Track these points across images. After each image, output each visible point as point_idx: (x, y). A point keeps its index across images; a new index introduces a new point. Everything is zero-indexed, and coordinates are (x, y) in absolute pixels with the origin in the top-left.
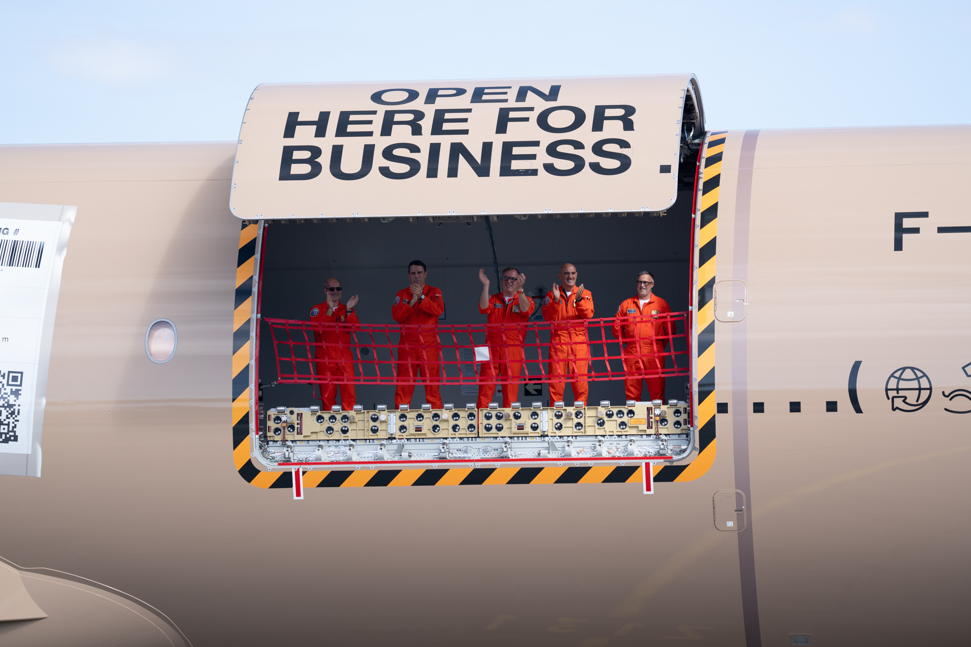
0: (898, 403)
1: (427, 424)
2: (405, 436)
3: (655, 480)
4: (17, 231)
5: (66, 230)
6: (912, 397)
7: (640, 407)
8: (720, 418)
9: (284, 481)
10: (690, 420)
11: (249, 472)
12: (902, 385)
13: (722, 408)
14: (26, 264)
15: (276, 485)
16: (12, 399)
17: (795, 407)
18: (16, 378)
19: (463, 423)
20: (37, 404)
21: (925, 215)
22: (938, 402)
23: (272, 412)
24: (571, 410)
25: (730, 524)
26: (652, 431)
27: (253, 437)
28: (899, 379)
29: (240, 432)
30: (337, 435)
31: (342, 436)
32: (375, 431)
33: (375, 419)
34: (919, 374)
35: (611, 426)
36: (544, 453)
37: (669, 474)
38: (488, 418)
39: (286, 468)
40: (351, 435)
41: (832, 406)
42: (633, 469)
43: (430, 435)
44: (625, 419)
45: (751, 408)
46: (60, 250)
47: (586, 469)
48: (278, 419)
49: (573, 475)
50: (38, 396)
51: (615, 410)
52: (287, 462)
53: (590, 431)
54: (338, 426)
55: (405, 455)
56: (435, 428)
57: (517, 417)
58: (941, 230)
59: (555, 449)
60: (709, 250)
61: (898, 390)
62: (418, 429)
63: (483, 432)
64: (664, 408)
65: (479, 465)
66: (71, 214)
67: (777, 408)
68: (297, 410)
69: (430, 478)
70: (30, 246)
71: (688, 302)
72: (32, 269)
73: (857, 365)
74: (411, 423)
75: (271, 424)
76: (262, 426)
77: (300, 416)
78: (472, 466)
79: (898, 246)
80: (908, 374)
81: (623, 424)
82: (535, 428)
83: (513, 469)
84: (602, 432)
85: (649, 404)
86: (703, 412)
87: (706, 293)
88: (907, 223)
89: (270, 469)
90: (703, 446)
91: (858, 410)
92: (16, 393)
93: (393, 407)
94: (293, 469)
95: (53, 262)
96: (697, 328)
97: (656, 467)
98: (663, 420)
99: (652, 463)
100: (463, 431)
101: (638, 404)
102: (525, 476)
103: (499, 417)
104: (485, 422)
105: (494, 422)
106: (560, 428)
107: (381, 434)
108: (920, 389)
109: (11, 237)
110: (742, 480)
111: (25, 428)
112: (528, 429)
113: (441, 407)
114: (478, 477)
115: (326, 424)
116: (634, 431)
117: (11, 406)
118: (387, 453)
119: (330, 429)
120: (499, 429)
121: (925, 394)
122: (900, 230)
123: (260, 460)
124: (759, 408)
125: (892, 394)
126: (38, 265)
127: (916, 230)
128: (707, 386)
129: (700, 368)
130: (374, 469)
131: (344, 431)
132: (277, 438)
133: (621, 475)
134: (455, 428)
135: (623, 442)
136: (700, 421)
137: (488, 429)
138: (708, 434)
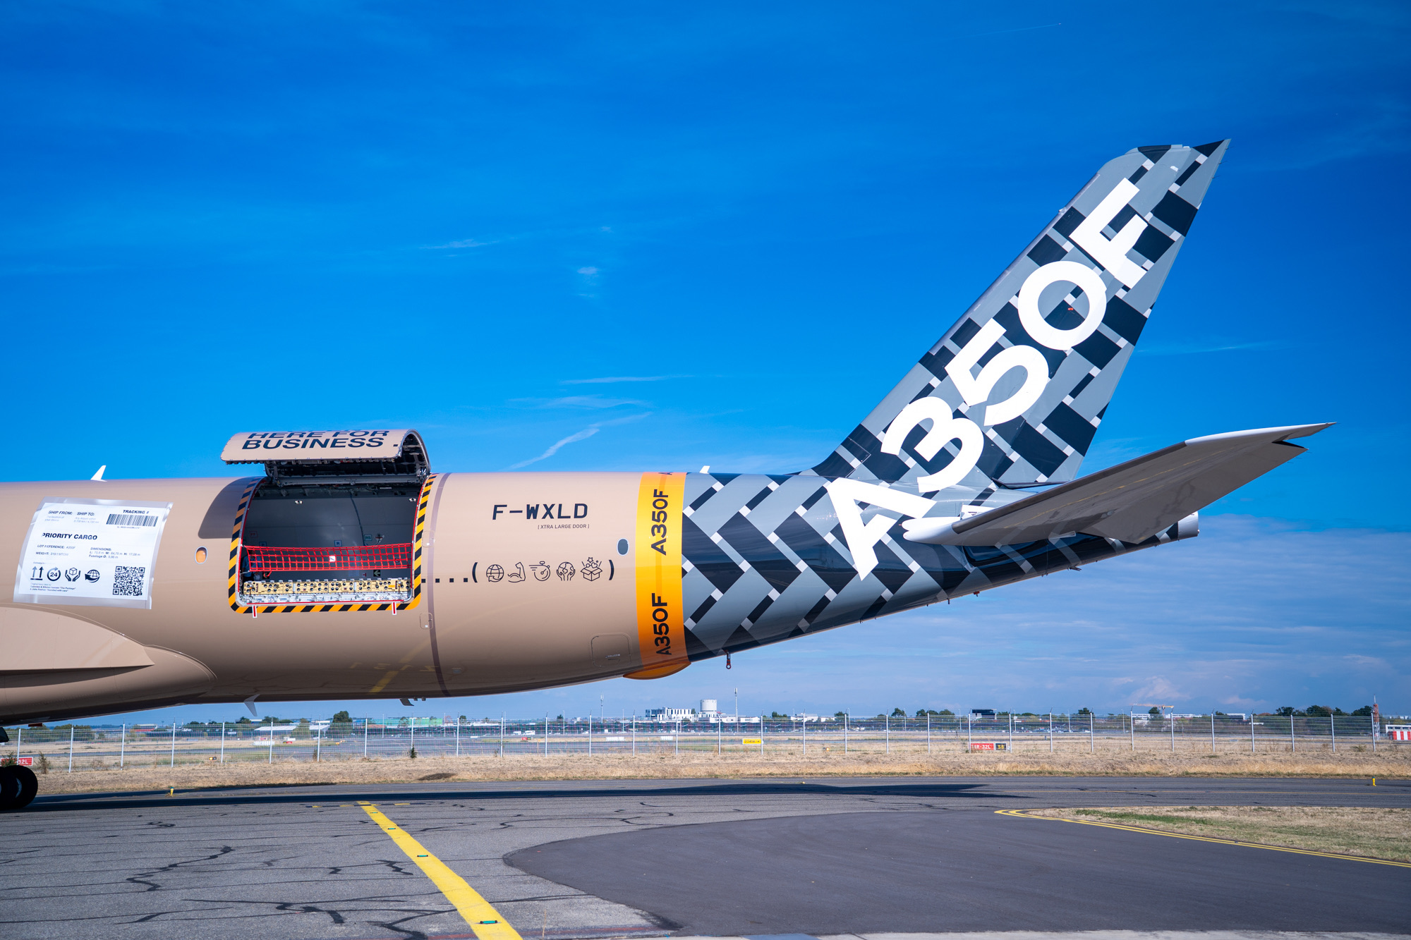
0: (491, 578)
1: (308, 587)
2: (299, 592)
3: (397, 609)
4: (148, 512)
5: (168, 511)
6: (496, 577)
7: (393, 581)
8: (422, 585)
9: (249, 610)
10: (411, 586)
11: (235, 607)
12: (493, 571)
13: (423, 581)
14: (150, 525)
15: (245, 612)
16: (140, 578)
17: (452, 580)
18: (142, 570)
19: (323, 587)
20: (150, 581)
21: (506, 506)
22: (506, 578)
23: (246, 583)
24: (366, 582)
25: (427, 626)
26: (397, 590)
27: (237, 593)
28: (492, 569)
29: (232, 591)
30: (272, 592)
31: (274, 593)
32: (287, 591)
33: (287, 586)
34: (499, 567)
35: (381, 588)
36: (353, 599)
37: (402, 607)
38: (333, 585)
39: (250, 605)
40: (277, 592)
41: (466, 580)
42: (388, 605)
43: (309, 592)
44: (387, 585)
45: (434, 581)
46: (164, 519)
47: (370, 605)
48: (248, 585)
49: (364, 608)
50: (151, 577)
51: (383, 582)
52: (251, 603)
53: (373, 590)
54: (272, 589)
55: (298, 600)
56: (311, 589)
57: (344, 585)
58: (511, 512)
59: (359, 597)
60: (422, 519)
61: (491, 573)
62: (305, 590)
63: (330, 591)
64: (402, 581)
65: (327, 604)
66: (171, 506)
67: (444, 581)
68: (256, 582)
69: (308, 609)
70: (152, 517)
71: (412, 539)
72: (152, 527)
73: (476, 564)
74: (302, 587)
75: (246, 588)
76: (242, 588)
77: (257, 584)
78: (324, 604)
79: (494, 518)
80: (495, 567)
81: (386, 587)
82: (351, 589)
83: (341, 605)
84: (377, 590)
85: (397, 579)
86: (416, 583)
87: (419, 536)
88: (499, 509)
89: (243, 605)
90: (415, 596)
91: (476, 581)
92: (142, 576)
93: (295, 581)
94: (253, 606)
95: (161, 525)
96: (415, 550)
97: (397, 604)
98: (402, 586)
99: (396, 602)
100: (322, 591)
101: (392, 579)
102: (346, 608)
103: (337, 585)
104: (332, 587)
105: (335, 587)
106: (361, 589)
107: (289, 592)
108: (499, 573)
109: (145, 515)
110: (431, 609)
111: (145, 590)
112: (348, 589)
113: (314, 581)
114: (327, 608)
115: (268, 588)
116: (391, 590)
117: (140, 581)
118: (292, 599)
119: (269, 590)
120: (337, 590)
121: (501, 575)
122: (495, 512)
123: (240, 602)
124: (438, 581)
125: (489, 575)
126: (154, 525)
127: (502, 512)
128: (418, 572)
129: (415, 566)
130: (285, 605)
131: (275, 591)
132: (248, 593)
133: (383, 607)
134: (319, 589)
135: (386, 595)
136: (415, 587)
137: (333, 590)
138: (418, 591)
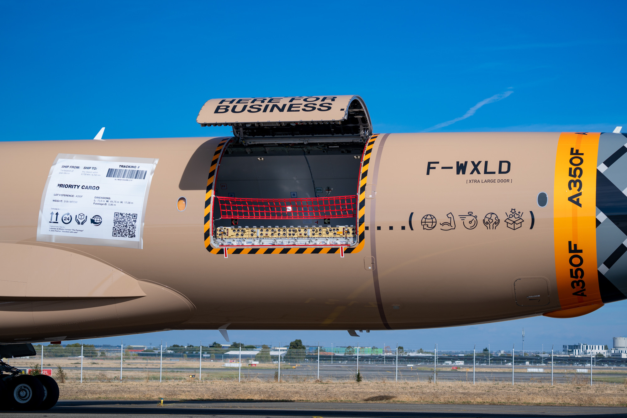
0: (425, 227)
1: (270, 233)
2: (262, 237)
3: (344, 253)
4: (139, 167)
5: (154, 166)
6: (430, 225)
7: (341, 228)
8: (366, 232)
9: (221, 252)
10: (356, 233)
11: (210, 248)
12: (427, 221)
13: (367, 228)
14: (140, 178)
15: (218, 253)
16: (133, 224)
17: (391, 228)
18: (135, 216)
19: (281, 233)
20: (141, 225)
21: (438, 163)
22: (438, 226)
23: (218, 228)
24: (318, 228)
25: (370, 268)
26: (344, 236)
27: (211, 237)
28: (426, 219)
29: (207, 235)
30: (240, 237)
31: (241, 237)
32: (252, 235)
33: (252, 231)
34: (432, 217)
35: (331, 234)
36: (307, 243)
37: (349, 251)
38: (290, 231)
39: (222, 247)
40: (244, 236)
41: (403, 228)
42: (337, 249)
43: (270, 237)
44: (336, 232)
45: (376, 228)
46: (151, 173)
47: (321, 249)
48: (220, 230)
49: (317, 251)
50: (142, 222)
51: (332, 229)
52: (222, 245)
53: (324, 236)
54: (240, 233)
55: (261, 243)
56: (272, 234)
57: (300, 231)
58: (443, 168)
59: (312, 242)
60: (365, 174)
61: (425, 222)
62: (267, 235)
63: (288, 236)
64: (349, 228)
65: (286, 247)
66: (157, 161)
67: (385, 228)
68: (227, 228)
69: (269, 251)
70: (142, 171)
71: (357, 191)
72: (142, 180)
73: (412, 214)
74: (264, 232)
75: (218, 232)
76: (215, 233)
77: (227, 229)
78: (283, 247)
79: (428, 173)
80: (429, 217)
81: (335, 233)
82: (305, 235)
83: (297, 248)
84: (328, 236)
85: (344, 227)
86: (361, 229)
87: (363, 189)
88: (432, 165)
89: (216, 247)
90: (360, 241)
91: (412, 229)
92: (135, 221)
93: (258, 227)
94: (224, 248)
95: (149, 177)
96: (360, 200)
97: (345, 248)
98: (348, 232)
99: (343, 247)
100: (281, 236)
101: (340, 227)
102: (301, 251)
103: (293, 231)
104: (289, 232)
105: (292, 232)
106: (314, 234)
107: (254, 236)
108: (433, 222)
109: (137, 169)
110: (374, 253)
111: (138, 233)
112: (303, 235)
113: (274, 227)
114: (285, 251)
115: (236, 233)
116: (339, 236)
117: (133, 225)
118: (256, 243)
119: (237, 234)
120: (294, 235)
121: (434, 224)
122: (429, 168)
123: (214, 245)
124: (379, 228)
125: (423, 224)
126: (144, 178)
127: (434, 168)
128: (362, 220)
129: (360, 214)
130: (251, 248)
131: (242, 235)
132: (220, 237)
133: (333, 251)
134: (279, 234)
135: (335, 240)
136: (359, 233)
137: (290, 235)
138: (362, 237)
